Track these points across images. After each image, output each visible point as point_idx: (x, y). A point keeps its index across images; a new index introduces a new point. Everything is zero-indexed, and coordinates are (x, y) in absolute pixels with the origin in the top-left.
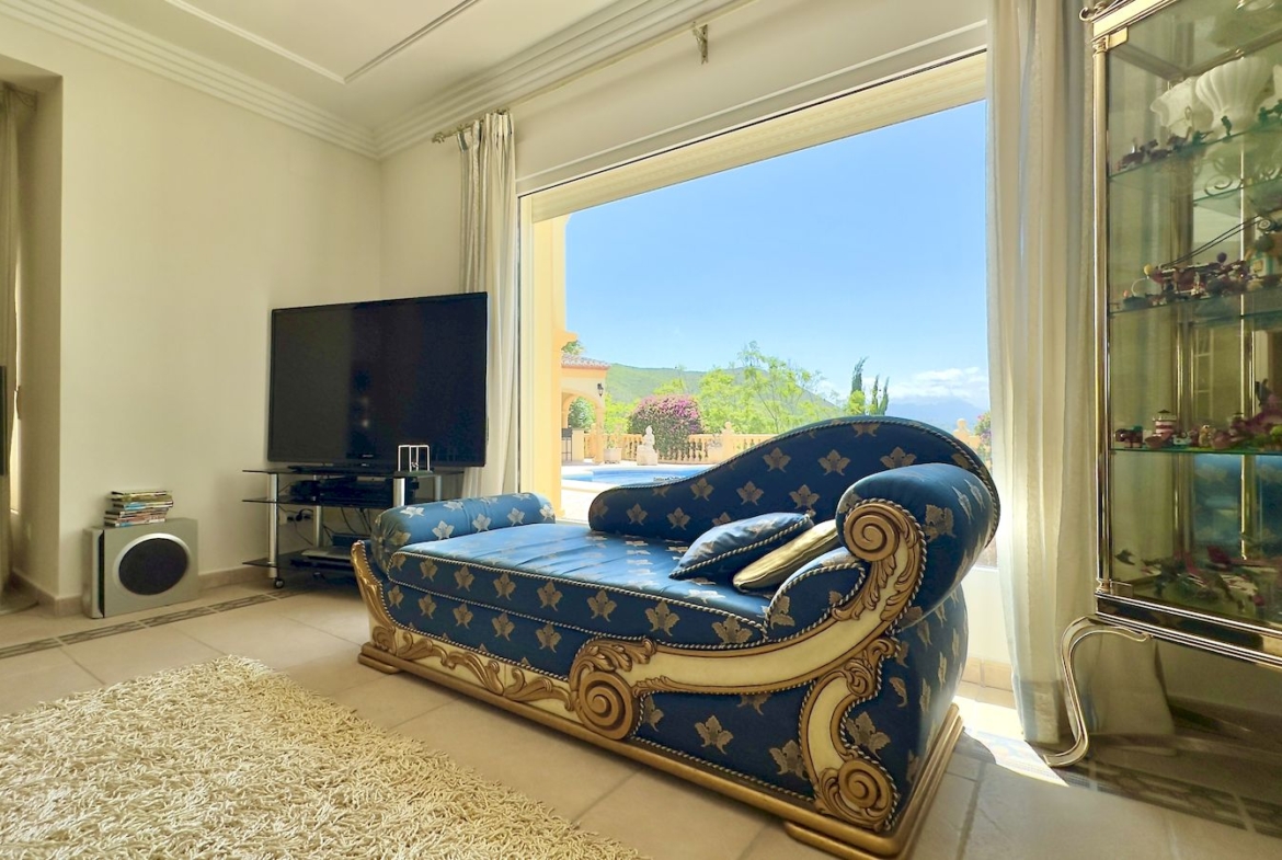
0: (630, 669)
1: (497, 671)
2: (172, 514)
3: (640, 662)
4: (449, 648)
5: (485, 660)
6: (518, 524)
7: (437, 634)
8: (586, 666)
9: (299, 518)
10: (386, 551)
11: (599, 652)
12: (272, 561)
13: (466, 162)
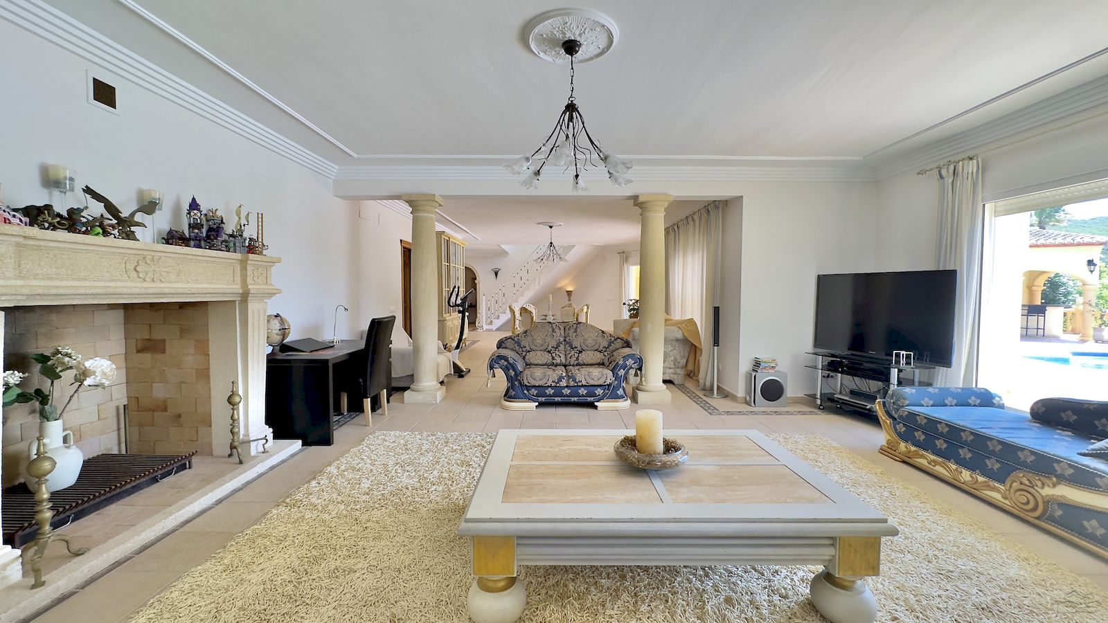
0: (1043, 488)
1: (961, 473)
2: (776, 369)
3: (1049, 486)
4: (933, 457)
5: (954, 467)
6: (975, 406)
7: (926, 450)
8: (1016, 481)
9: (828, 377)
10: (895, 406)
11: (1023, 476)
12: (818, 396)
13: (943, 187)
